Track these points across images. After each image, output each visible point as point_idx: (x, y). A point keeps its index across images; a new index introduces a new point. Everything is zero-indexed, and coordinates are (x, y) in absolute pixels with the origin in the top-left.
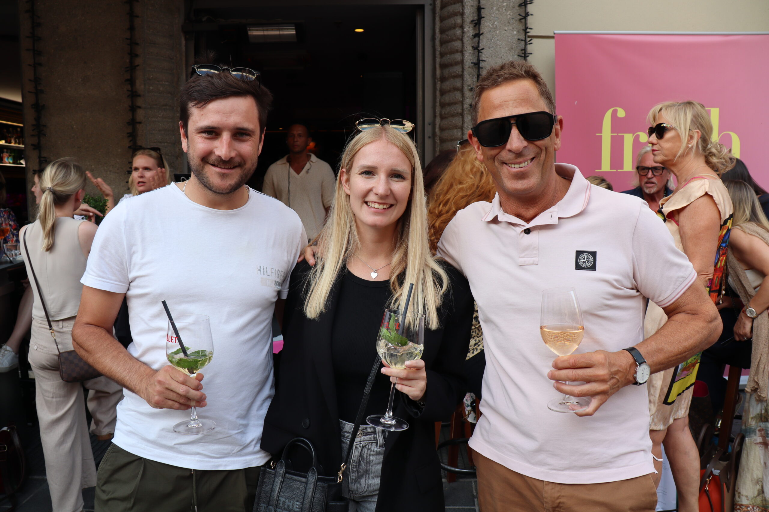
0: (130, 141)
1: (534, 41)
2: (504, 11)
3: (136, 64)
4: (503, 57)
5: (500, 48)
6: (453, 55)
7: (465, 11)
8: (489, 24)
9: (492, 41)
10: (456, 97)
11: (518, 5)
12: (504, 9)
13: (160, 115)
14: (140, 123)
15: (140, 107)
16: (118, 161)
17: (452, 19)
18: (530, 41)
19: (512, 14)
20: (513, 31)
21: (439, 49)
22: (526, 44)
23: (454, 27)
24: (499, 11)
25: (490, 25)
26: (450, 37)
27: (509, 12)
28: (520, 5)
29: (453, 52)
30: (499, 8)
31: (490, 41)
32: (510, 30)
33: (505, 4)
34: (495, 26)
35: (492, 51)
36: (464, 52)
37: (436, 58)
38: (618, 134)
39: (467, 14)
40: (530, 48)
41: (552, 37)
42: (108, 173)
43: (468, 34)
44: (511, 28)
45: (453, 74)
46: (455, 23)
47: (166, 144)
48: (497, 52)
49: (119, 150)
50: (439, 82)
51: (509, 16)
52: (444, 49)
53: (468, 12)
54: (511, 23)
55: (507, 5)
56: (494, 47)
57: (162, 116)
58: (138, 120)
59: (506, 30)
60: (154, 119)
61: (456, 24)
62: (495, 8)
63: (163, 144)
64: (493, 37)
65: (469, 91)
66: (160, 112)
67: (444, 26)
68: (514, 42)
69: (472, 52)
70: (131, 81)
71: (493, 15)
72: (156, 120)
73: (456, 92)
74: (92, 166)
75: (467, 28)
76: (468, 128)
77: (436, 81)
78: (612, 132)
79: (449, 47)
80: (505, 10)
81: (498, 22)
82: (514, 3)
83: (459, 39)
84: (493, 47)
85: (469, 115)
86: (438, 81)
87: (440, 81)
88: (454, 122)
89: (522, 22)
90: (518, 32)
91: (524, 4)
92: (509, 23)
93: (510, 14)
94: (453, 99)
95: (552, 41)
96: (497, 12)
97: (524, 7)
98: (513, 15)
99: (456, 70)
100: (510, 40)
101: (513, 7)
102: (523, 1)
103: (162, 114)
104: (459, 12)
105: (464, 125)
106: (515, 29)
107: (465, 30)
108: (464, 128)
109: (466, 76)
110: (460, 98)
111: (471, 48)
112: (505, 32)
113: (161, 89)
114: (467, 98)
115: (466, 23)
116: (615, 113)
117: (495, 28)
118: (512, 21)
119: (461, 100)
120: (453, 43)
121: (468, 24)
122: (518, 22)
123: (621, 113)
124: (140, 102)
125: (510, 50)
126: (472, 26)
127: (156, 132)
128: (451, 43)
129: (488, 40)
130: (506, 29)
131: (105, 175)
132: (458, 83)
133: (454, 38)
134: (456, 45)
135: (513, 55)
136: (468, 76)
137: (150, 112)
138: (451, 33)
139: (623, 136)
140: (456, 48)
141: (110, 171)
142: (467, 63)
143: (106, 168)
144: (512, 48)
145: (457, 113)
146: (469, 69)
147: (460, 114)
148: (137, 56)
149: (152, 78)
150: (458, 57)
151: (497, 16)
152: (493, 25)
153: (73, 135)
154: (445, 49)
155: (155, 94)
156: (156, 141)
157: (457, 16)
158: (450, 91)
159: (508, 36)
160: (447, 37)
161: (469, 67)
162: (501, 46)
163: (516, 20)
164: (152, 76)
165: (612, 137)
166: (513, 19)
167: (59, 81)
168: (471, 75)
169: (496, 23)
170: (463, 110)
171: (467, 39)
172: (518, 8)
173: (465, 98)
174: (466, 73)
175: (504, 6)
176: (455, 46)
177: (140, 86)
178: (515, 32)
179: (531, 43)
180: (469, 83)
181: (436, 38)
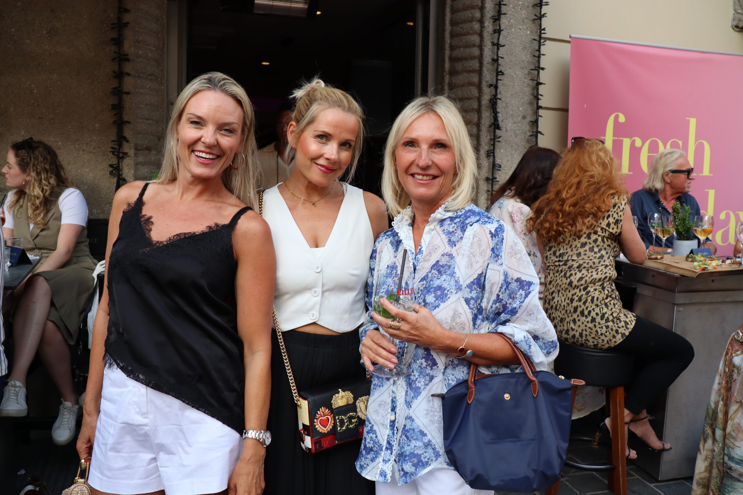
0: (115, 115)
1: (548, 43)
2: (519, 10)
3: (125, 21)
4: (517, 55)
5: (515, 46)
6: (468, 49)
7: (486, 6)
8: (505, 21)
9: (508, 38)
10: (471, 93)
11: (532, 5)
12: (519, 7)
13: (147, 87)
14: (128, 93)
15: (128, 74)
16: (95, 138)
17: (468, 12)
18: (543, 42)
19: (526, 13)
20: (527, 30)
21: (449, 42)
22: (540, 45)
23: (471, 20)
24: (515, 9)
25: (507, 22)
26: (465, 30)
27: (524, 11)
28: (535, 5)
29: (468, 46)
30: (515, 6)
31: (506, 38)
32: (524, 29)
33: (520, 3)
34: (511, 23)
35: (507, 48)
36: (483, 47)
37: (446, 51)
38: (618, 138)
39: (487, 9)
40: (543, 49)
41: (568, 42)
42: (81, 152)
43: (488, 29)
44: (525, 27)
45: (468, 69)
46: (472, 17)
47: (151, 121)
48: (512, 50)
49: (97, 125)
50: (448, 76)
51: (524, 15)
52: (456, 43)
53: (489, 7)
54: (525, 23)
55: (522, 4)
56: (510, 45)
57: (150, 88)
58: (125, 89)
59: (520, 29)
60: (141, 91)
61: (474, 18)
62: (511, 6)
63: (148, 121)
64: (509, 35)
65: (488, 87)
66: (148, 82)
67: (458, 18)
68: (528, 42)
69: (491, 48)
70: (118, 42)
71: (509, 13)
72: (143, 91)
73: (471, 87)
74: (58, 142)
75: (487, 23)
76: (485, 124)
77: (445, 74)
78: (614, 136)
79: (464, 41)
80: (521, 9)
81: (514, 20)
82: (528, 3)
83: (476, 33)
84: (508, 45)
85: (486, 112)
86: (446, 74)
87: (448, 74)
88: (468, 117)
89: (534, 23)
90: (531, 32)
91: (540, 4)
92: (523, 22)
93: (524, 14)
94: (468, 94)
95: (568, 46)
96: (513, 10)
97: (539, 8)
98: (527, 15)
99: (472, 65)
100: (524, 39)
101: (528, 7)
102: (538, 2)
103: (149, 85)
104: (477, 6)
105: (481, 121)
106: (529, 29)
107: (485, 24)
108: (481, 125)
109: (484, 71)
110: (476, 94)
111: (490, 44)
112: (520, 30)
113: (150, 55)
114: (485, 94)
115: (486, 18)
116: (617, 117)
117: (511, 26)
118: (526, 21)
119: (478, 95)
120: (469, 36)
121: (488, 19)
122: (531, 22)
123: (622, 119)
124: (128, 68)
125: (523, 49)
126: (492, 21)
127: (143, 106)
128: (466, 37)
129: (504, 37)
130: (521, 27)
131: (75, 155)
132: (475, 79)
133: (471, 32)
134: (473, 39)
135: (526, 55)
136: (487, 72)
137: (139, 81)
138: (466, 26)
139: (622, 140)
140: (474, 42)
141: (83, 150)
142: (487, 59)
143: (77, 146)
144: (525, 48)
145: (473, 109)
146: (488, 65)
147: (476, 110)
148: (127, 11)
149: (141, 40)
150: (476, 51)
151: (513, 14)
152: (509, 22)
153: (32, 101)
154: (458, 42)
155: (143, 60)
156: (143, 117)
157: (474, 9)
158: (463, 86)
159: (522, 36)
160: (461, 30)
161: (488, 63)
162: (515, 45)
163: (530, 20)
164: (141, 38)
165: (614, 140)
166: (527, 18)
167: (13, 30)
168: (489, 71)
169: (512, 21)
170: (480, 105)
171: (487, 33)
172: (531, 8)
173: (484, 94)
174: (485, 69)
175: (520, 4)
176: (472, 41)
177: (128, 47)
178: (529, 32)
179: (544, 45)
180: (487, 79)
181: (446, 29)
